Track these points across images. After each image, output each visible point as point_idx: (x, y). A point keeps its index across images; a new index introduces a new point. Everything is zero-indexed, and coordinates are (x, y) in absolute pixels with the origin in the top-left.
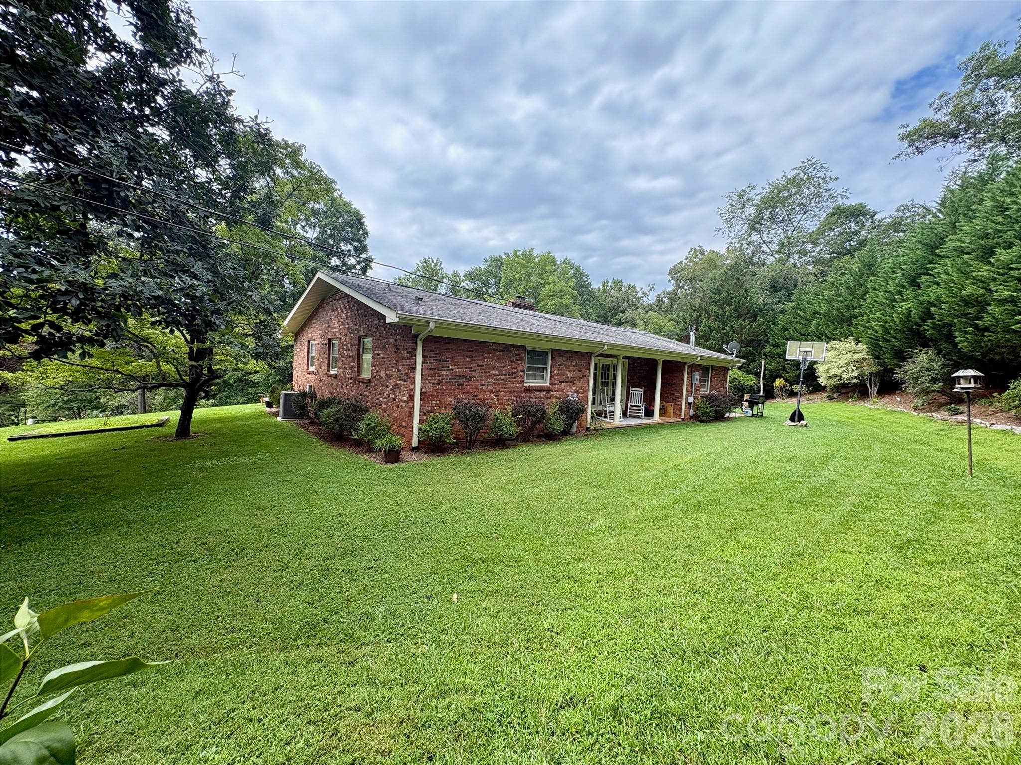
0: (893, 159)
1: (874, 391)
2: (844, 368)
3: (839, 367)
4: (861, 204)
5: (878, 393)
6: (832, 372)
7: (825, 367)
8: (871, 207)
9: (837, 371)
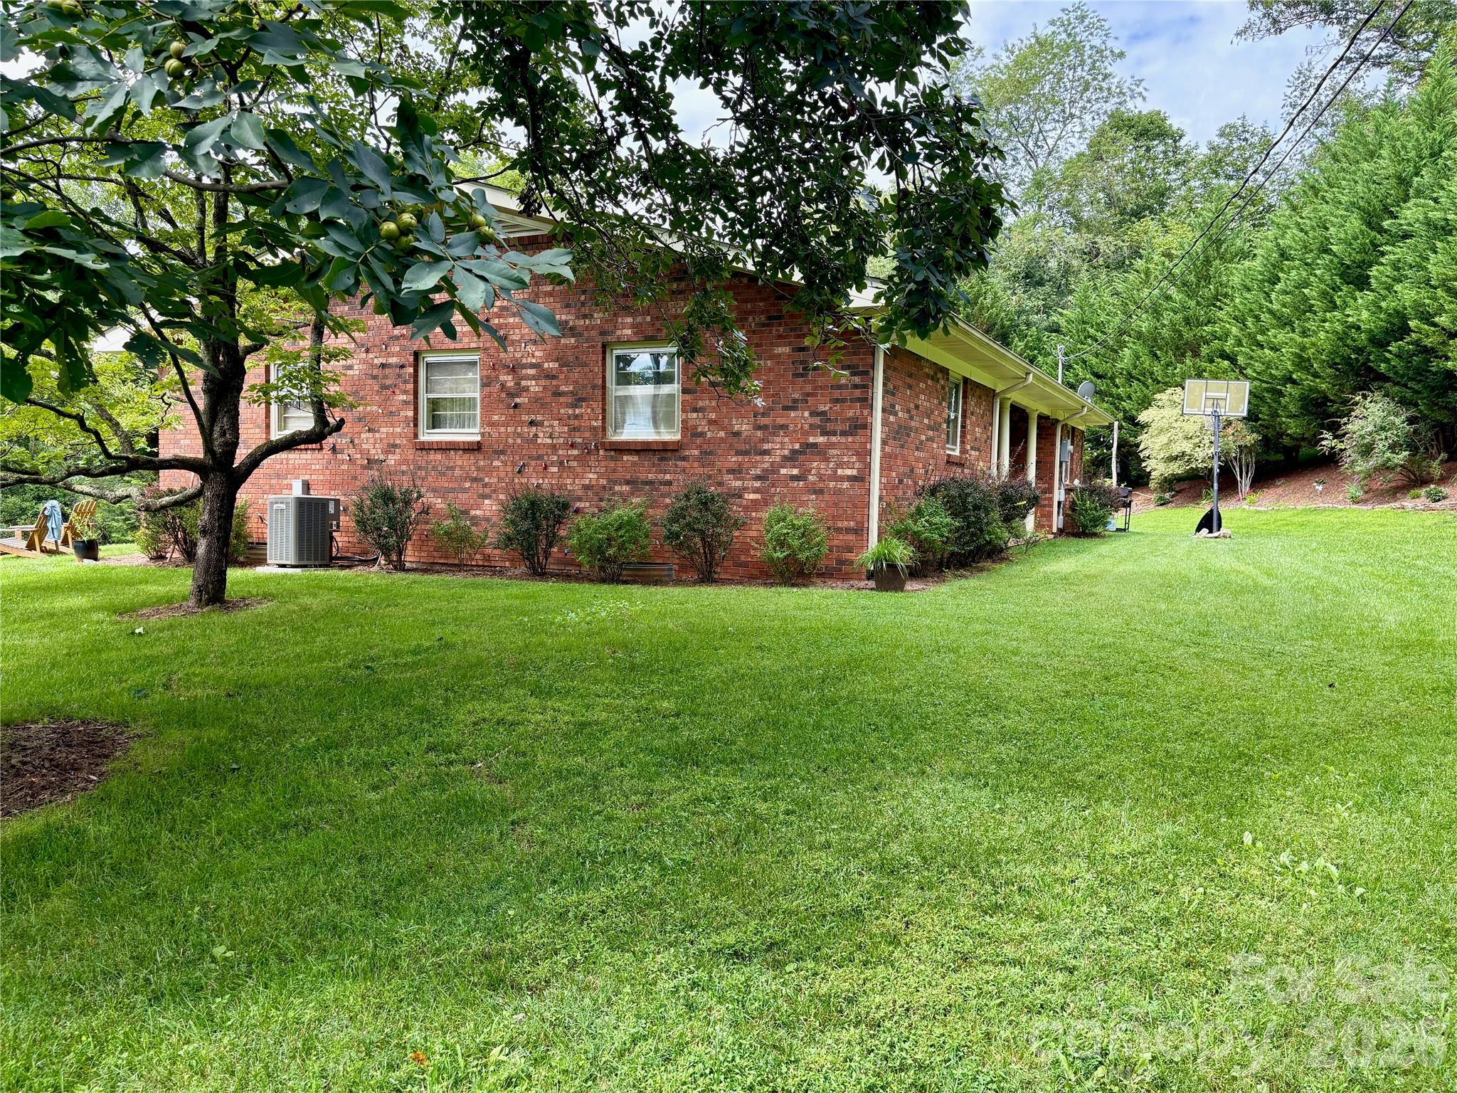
0: (1237, 34)
1: (1245, 484)
2: (1197, 440)
3: (1188, 438)
4: (1158, 113)
5: (1251, 487)
6: (1176, 450)
7: (1164, 439)
8: (1174, 123)
9: (1187, 447)
